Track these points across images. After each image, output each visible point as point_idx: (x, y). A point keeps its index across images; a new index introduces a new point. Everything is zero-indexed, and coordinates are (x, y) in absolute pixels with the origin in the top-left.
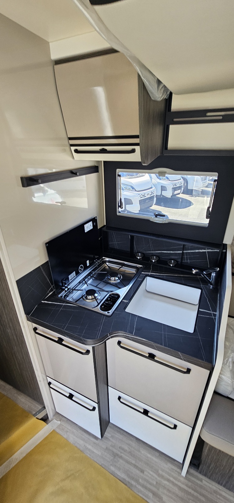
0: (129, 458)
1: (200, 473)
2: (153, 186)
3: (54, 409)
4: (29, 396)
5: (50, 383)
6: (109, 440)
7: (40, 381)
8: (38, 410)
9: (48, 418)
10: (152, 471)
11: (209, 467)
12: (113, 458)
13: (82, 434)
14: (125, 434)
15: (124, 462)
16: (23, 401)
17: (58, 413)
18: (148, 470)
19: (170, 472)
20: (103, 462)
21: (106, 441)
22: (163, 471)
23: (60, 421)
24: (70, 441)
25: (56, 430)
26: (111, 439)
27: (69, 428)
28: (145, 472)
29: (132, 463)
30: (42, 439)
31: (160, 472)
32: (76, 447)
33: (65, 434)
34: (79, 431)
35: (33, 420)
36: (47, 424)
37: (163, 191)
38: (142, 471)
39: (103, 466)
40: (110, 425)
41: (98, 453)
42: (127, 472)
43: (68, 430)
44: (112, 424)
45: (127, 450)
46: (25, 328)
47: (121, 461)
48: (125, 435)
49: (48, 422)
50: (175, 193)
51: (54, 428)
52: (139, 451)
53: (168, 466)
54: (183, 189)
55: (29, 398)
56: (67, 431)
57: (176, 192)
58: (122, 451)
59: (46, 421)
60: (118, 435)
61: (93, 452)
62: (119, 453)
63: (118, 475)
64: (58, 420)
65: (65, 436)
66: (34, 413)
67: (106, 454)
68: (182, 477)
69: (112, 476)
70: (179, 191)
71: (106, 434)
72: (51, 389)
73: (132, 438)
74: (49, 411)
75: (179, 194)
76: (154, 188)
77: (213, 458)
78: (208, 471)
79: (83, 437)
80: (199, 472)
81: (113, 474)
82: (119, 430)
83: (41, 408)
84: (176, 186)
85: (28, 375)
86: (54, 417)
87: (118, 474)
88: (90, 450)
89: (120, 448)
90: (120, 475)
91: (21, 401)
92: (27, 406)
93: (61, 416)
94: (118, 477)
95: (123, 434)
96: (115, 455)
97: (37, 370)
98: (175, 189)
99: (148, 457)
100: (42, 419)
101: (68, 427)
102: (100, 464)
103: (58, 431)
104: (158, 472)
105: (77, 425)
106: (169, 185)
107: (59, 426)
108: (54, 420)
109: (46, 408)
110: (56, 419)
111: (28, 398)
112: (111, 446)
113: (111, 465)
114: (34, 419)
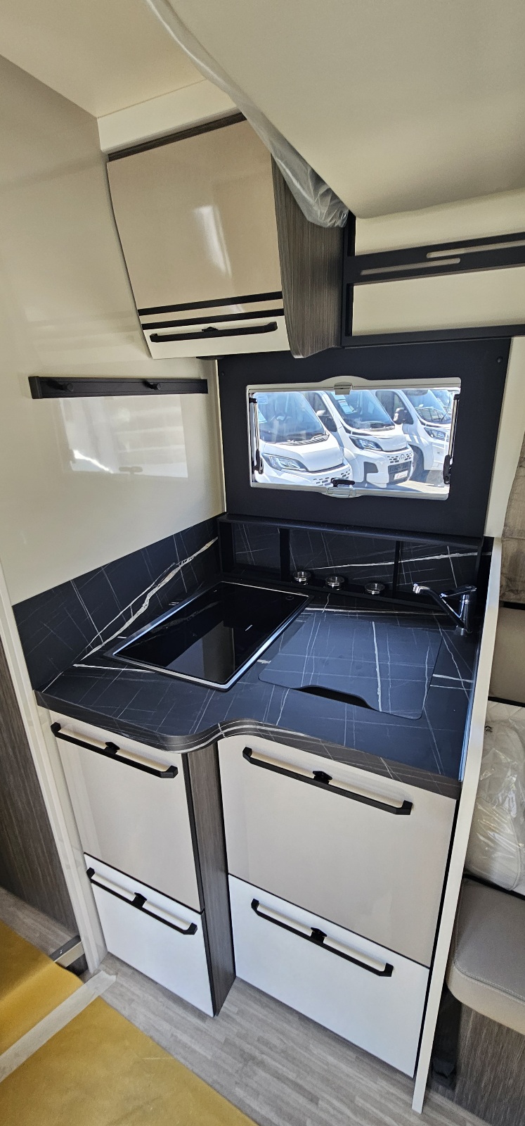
0: (280, 1066)
1: (459, 1103)
2: (345, 462)
3: (102, 945)
4: (43, 910)
5: (90, 872)
6: (234, 1020)
7: (68, 867)
8: (62, 945)
9: (87, 967)
10: (337, 1098)
11: (478, 1082)
12: (241, 1065)
13: (167, 1007)
14: (273, 1005)
15: (268, 1076)
16: (29, 922)
17: (112, 955)
18: (328, 1098)
19: (383, 1101)
20: (215, 1077)
21: (225, 1023)
22: (366, 1097)
23: (117, 974)
24: (137, 1024)
25: (105, 999)
26: (238, 1018)
27: (138, 992)
28: (320, 1102)
29: (288, 1079)
30: (69, 1020)
31: (359, 1101)
32: (151, 1037)
33: (124, 1008)
34: (161, 999)
35: (49, 969)
36: (85, 982)
37: (368, 474)
38: (314, 1099)
39: (217, 1087)
40: (235, 983)
41: (204, 1054)
42: (274, 1102)
43: (134, 997)
44: (242, 981)
45: (275, 1046)
46: (33, 725)
47: (261, 1073)
48: (272, 1009)
49: (87, 976)
50: (395, 478)
51: (101, 991)
52: (307, 1049)
53: (378, 1086)
54: (412, 469)
55: (42, 915)
56: (133, 1000)
57: (398, 476)
58: (265, 1049)
59: (81, 976)
60: (256, 1010)
61: (194, 1051)
62: (257, 1054)
63: (253, 1110)
64: (111, 972)
65: (126, 1013)
66: (52, 950)
67: (224, 1055)
68: (415, 1113)
69: (239, 1112)
70: (404, 474)
71: (226, 1006)
72: (93, 885)
73: (290, 1017)
74: (90, 949)
75: (404, 480)
76: (347, 466)
77: (487, 1052)
78: (479, 1098)
79: (171, 1013)
80: (456, 1102)
81: (240, 1106)
82: (258, 996)
83: (69, 939)
84: (397, 463)
85: (40, 851)
86: (103, 966)
87: (253, 1107)
88: (185, 1046)
89: (258, 1040)
90: (258, 1109)
91: (24, 923)
92: (38, 935)
93: (118, 964)
94: (254, 1116)
95: (267, 1006)
96: (247, 1059)
97: (61, 840)
98: (393, 470)
99: (327, 1064)
100: (71, 968)
101: (135, 989)
102: (210, 1081)
103: (109, 998)
104: (352, 1101)
105: (157, 983)
106: (380, 459)
107: (112, 989)
108: (102, 972)
109: (82, 939)
110: (105, 971)
111: (42, 917)
112: (239, 1035)
113: (236, 1083)
114: (52, 965)
